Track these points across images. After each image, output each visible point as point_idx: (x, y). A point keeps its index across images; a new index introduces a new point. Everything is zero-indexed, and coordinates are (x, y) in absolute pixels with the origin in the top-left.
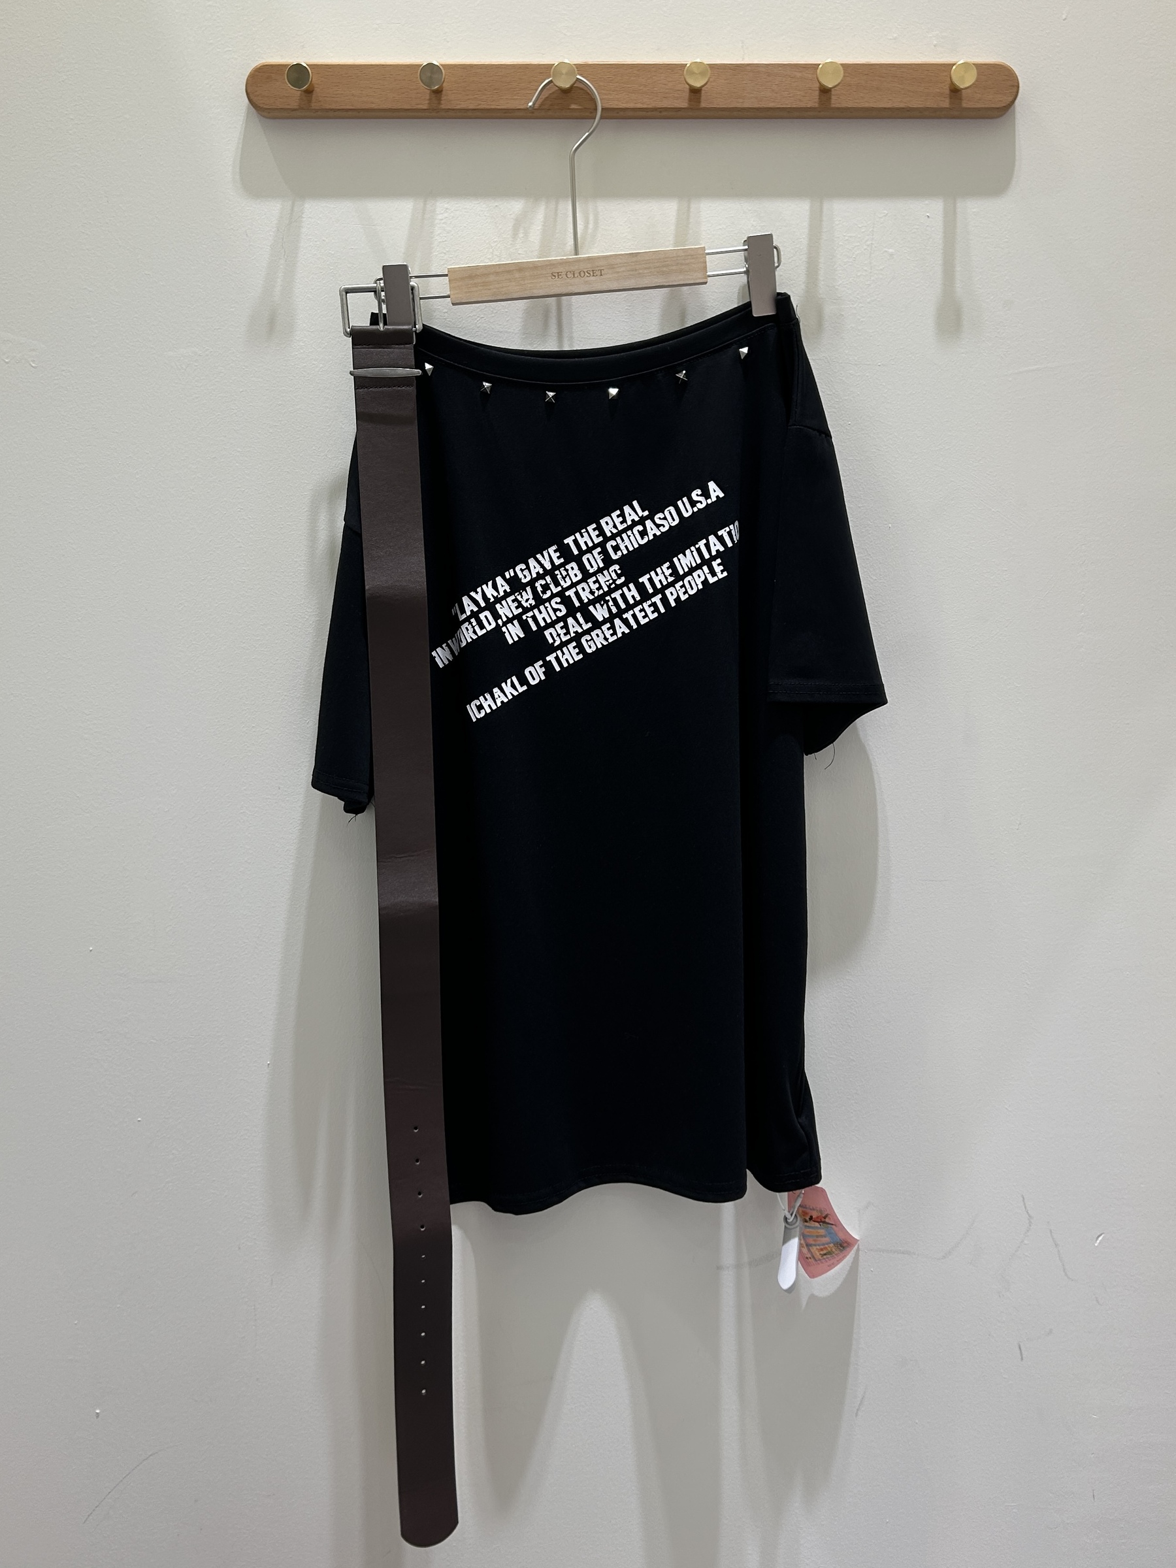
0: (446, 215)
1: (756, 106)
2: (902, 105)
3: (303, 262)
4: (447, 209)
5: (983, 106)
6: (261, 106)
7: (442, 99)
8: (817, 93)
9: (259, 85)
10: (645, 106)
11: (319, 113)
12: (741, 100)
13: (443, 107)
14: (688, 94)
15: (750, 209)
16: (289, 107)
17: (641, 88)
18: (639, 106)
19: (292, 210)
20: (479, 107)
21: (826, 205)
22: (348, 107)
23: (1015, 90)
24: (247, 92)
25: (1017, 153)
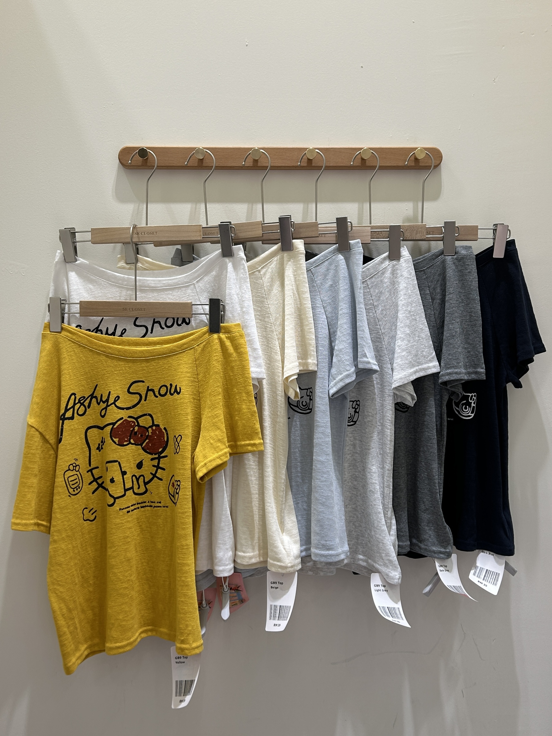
1: (335, 165)
2: (395, 165)
5: (428, 165)
6: (126, 164)
7: (204, 161)
8: (360, 160)
10: (289, 165)
11: (150, 168)
12: (329, 163)
14: (307, 160)
16: (137, 165)
17: (287, 158)
18: (286, 165)
19: (139, 207)
23: (441, 158)
24: (119, 158)
25: (442, 184)
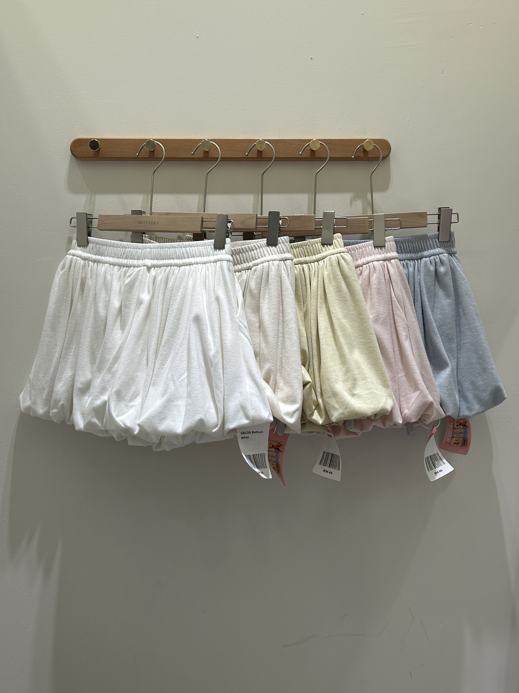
0: (157, 200)
1: (285, 156)
2: (344, 156)
5: (377, 156)
6: (77, 156)
7: (155, 153)
8: (310, 151)
9: (75, 147)
11: (102, 159)
12: (279, 154)
13: (155, 156)
14: (257, 152)
17: (237, 149)
18: (237, 156)
19: (91, 198)
20: (170, 157)
22: (114, 157)
23: (390, 150)
24: (71, 149)
25: (391, 174)
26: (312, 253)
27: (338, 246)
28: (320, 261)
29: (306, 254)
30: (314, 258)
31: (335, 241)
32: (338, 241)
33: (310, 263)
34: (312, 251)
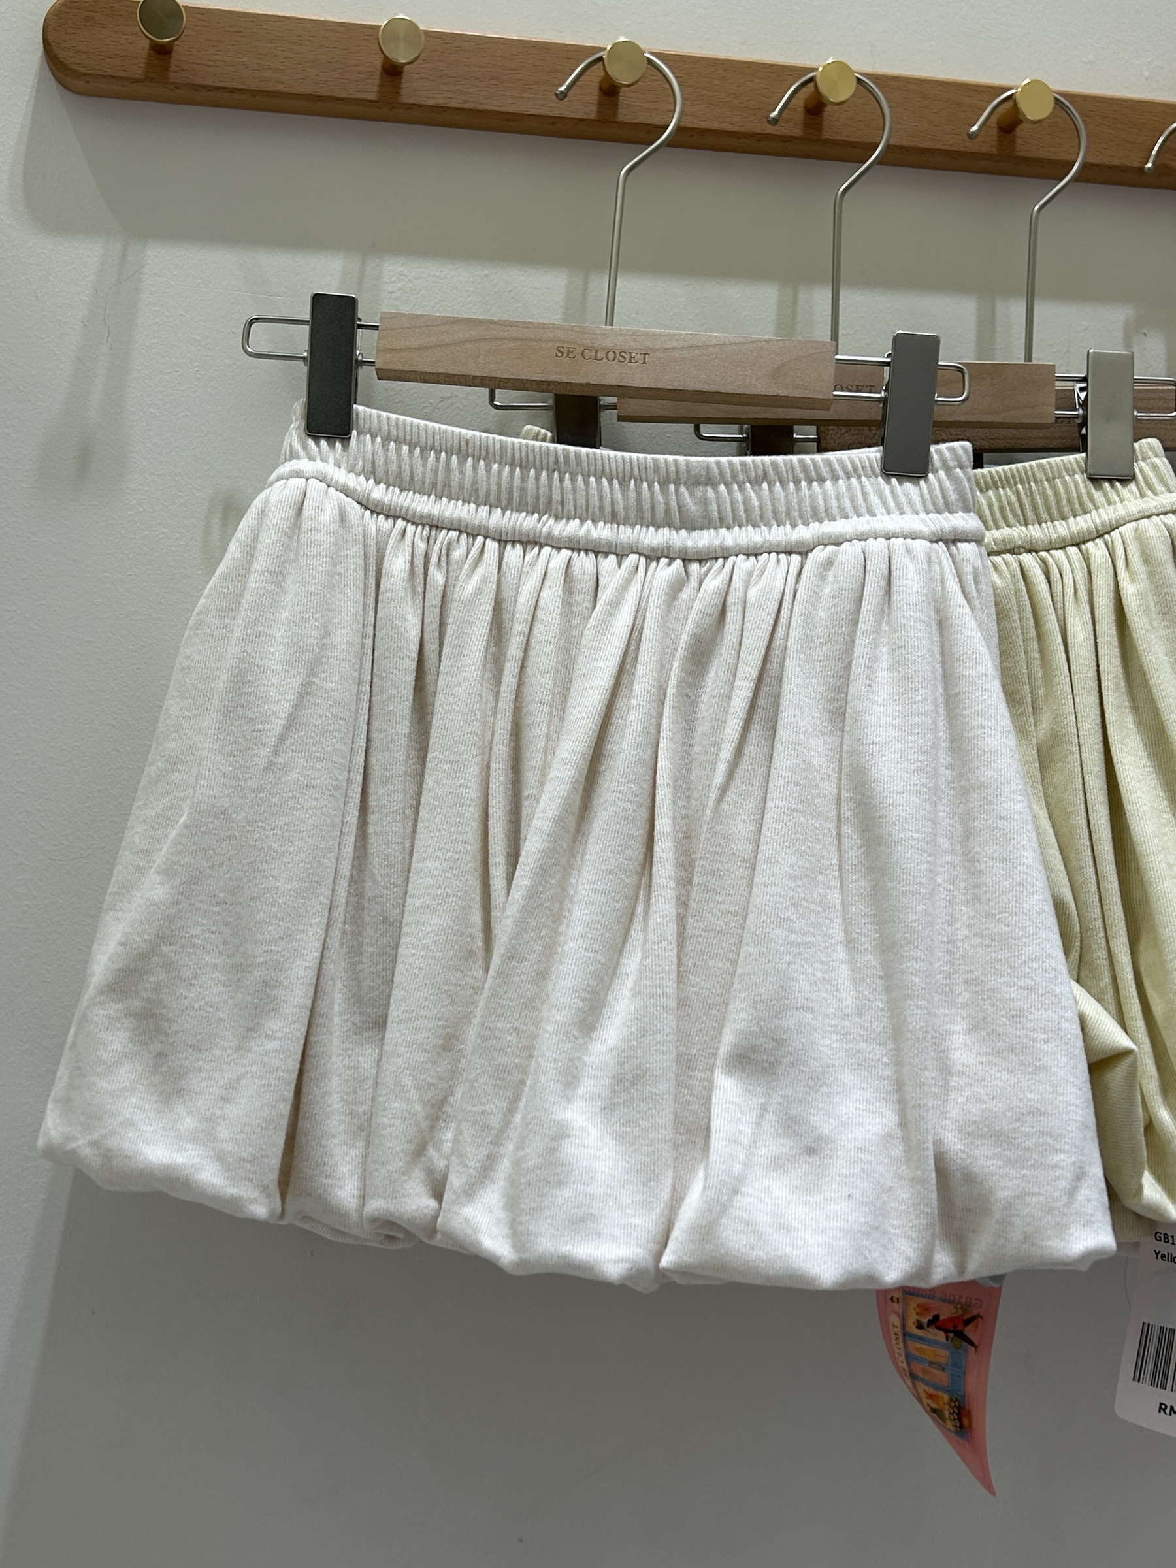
0: (399, 285)
3: (143, 351)
4: (401, 275)
6: (72, 66)
7: (404, 86)
8: (994, 132)
9: (69, 30)
11: (182, 93)
13: (402, 101)
15: (888, 306)
16: (124, 74)
17: (728, 99)
19: (124, 255)
20: (465, 106)
21: (1000, 306)
22: (234, 85)
24: (45, 40)
26: (1054, 511)
27: (1159, 487)
28: (1090, 545)
29: (1030, 514)
30: (1061, 529)
31: (1140, 467)
32: (1154, 467)
33: (1048, 551)
34: (1053, 504)
